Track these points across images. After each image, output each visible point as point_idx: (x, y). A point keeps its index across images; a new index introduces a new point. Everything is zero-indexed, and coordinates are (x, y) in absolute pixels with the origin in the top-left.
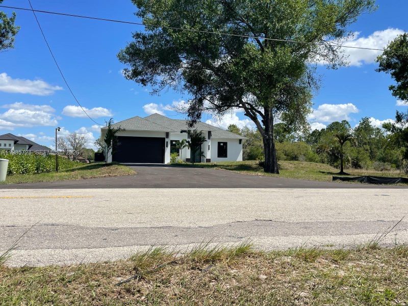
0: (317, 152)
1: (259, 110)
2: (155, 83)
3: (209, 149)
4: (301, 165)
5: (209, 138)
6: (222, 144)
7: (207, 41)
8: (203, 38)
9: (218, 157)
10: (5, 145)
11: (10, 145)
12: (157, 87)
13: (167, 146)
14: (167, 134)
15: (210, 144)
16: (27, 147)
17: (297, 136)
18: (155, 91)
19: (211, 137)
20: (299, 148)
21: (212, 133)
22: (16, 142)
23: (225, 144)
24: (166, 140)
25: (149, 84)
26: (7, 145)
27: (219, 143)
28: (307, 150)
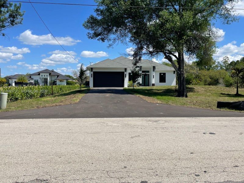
0: (232, 76)
1: (175, 54)
2: (110, 40)
3: (154, 78)
4: (210, 89)
5: (154, 71)
6: (162, 74)
7: (136, 11)
8: (133, 9)
9: (160, 82)
10: (45, 76)
11: (47, 76)
12: (111, 42)
13: (126, 77)
14: (126, 69)
15: (154, 74)
16: (56, 77)
17: (219, 66)
18: (110, 45)
19: (155, 70)
20: (220, 74)
21: (156, 67)
22: (50, 74)
23: (164, 74)
24: (125, 73)
25: (106, 41)
26: (46, 76)
27: (160, 74)
28: (225, 75)
